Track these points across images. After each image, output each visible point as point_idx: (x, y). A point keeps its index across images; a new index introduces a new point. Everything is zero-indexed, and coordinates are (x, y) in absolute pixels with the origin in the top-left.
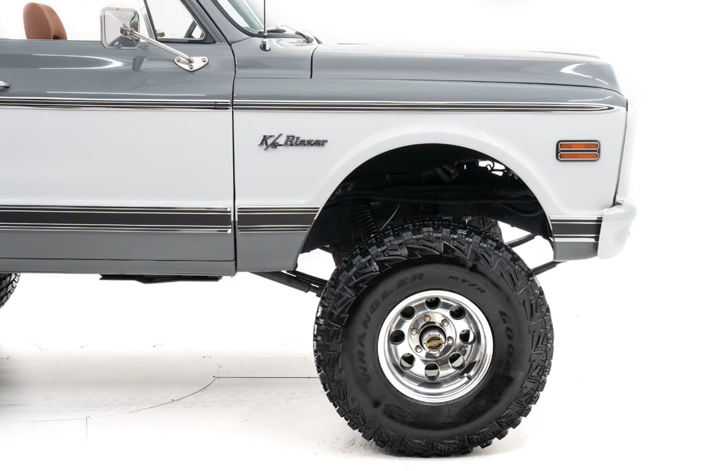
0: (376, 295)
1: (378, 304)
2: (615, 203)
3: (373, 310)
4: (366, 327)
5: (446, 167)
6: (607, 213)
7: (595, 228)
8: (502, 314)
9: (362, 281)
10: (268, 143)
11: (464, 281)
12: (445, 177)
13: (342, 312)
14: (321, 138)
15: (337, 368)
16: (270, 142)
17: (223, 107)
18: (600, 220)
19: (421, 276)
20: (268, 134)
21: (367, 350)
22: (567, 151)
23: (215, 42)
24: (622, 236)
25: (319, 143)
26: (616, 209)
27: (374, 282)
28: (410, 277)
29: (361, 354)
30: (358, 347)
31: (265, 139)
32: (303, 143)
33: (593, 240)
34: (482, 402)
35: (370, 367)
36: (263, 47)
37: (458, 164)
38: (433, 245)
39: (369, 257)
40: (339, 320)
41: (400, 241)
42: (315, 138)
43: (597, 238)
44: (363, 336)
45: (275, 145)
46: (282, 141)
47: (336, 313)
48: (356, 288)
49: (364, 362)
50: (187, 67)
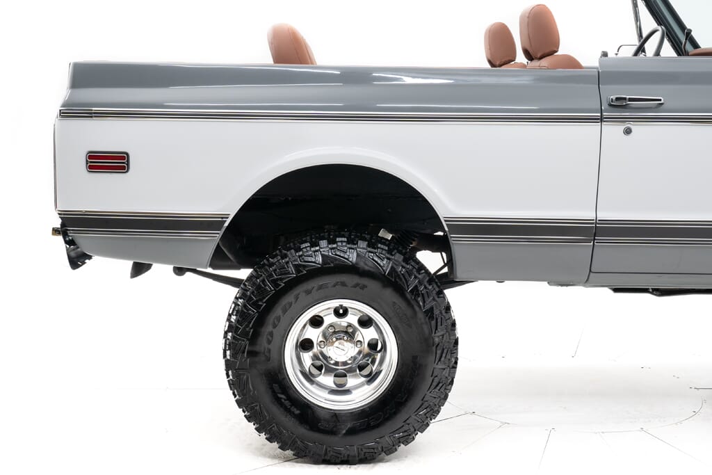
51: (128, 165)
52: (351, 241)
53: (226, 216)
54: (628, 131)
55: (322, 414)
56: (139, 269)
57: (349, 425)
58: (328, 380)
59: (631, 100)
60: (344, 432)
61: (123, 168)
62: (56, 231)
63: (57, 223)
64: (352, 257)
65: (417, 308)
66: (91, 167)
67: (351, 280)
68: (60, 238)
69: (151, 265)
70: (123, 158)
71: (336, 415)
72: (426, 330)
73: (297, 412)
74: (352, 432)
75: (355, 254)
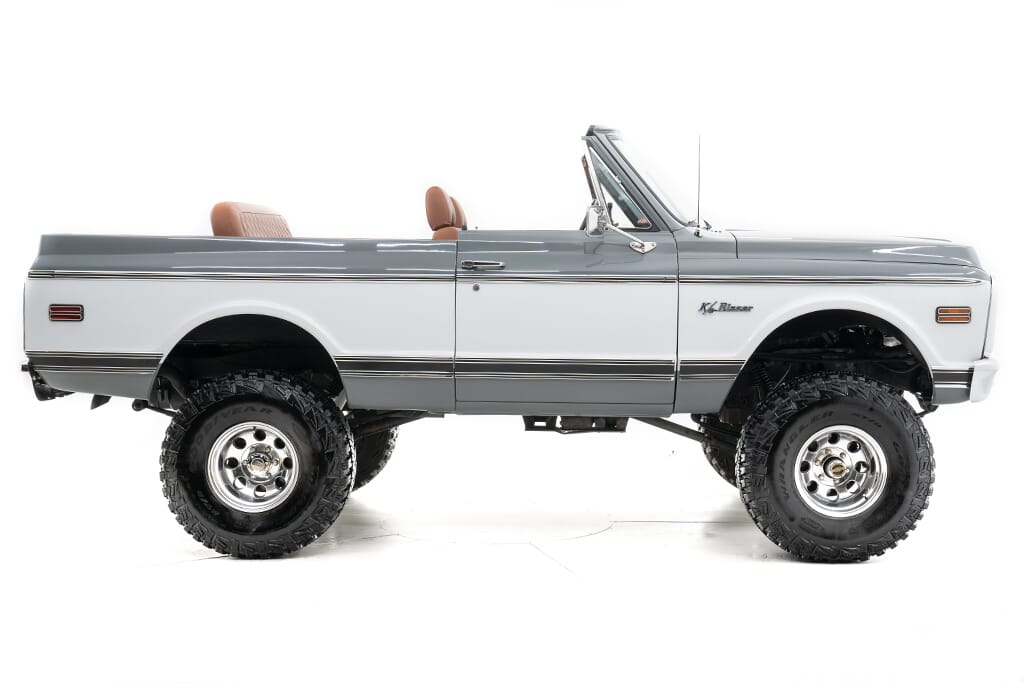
0: (795, 429)
1: (796, 436)
2: (983, 357)
3: (792, 441)
4: (786, 454)
5: (830, 332)
6: (978, 365)
7: (968, 376)
8: (894, 444)
9: (784, 417)
10: (706, 309)
11: (865, 417)
12: (829, 341)
13: (768, 442)
14: (748, 305)
15: (762, 488)
16: (707, 308)
17: (671, 281)
18: (971, 370)
19: (831, 413)
20: (706, 302)
21: (787, 474)
22: (944, 315)
23: (659, 230)
24: (987, 384)
25: (746, 309)
26: (984, 362)
27: (793, 418)
28: (822, 414)
29: (782, 476)
30: (780, 471)
31: (704, 306)
32: (733, 309)
33: (965, 387)
34: (880, 517)
35: (788, 487)
36: (697, 234)
37: (842, 330)
38: (839, 388)
39: (788, 398)
40: (765, 448)
41: (813, 386)
42: (743, 305)
43: (969, 385)
44: (783, 462)
45: (712, 310)
46: (716, 307)
47: (762, 443)
48: (778, 422)
49: (784, 483)
50: (640, 250)
51: (83, 315)
52: (261, 376)
53: (161, 355)
54: (476, 288)
55: (239, 517)
56: (99, 401)
57: (259, 525)
58: (248, 490)
59: (476, 263)
60: (254, 530)
61: (78, 317)
62: (24, 368)
63: (26, 361)
64: (260, 387)
65: (312, 429)
66: (52, 316)
67: (259, 406)
68: (27, 374)
69: (109, 397)
70: (78, 309)
71: (248, 516)
72: (319, 447)
73: (217, 514)
74: (261, 531)
75: (262, 385)
